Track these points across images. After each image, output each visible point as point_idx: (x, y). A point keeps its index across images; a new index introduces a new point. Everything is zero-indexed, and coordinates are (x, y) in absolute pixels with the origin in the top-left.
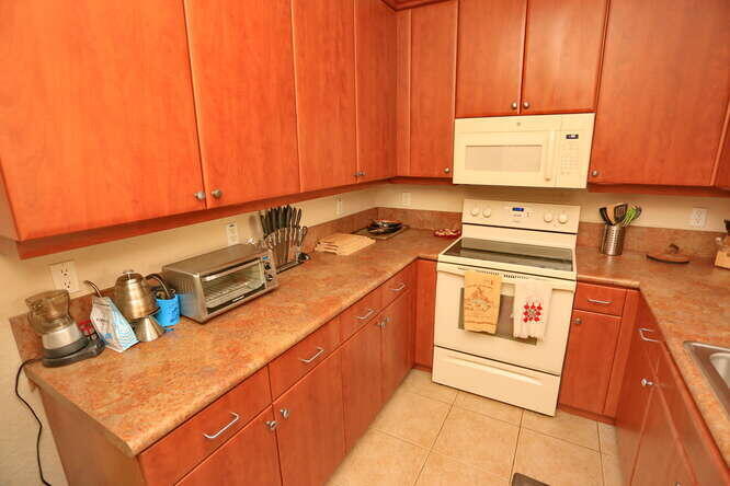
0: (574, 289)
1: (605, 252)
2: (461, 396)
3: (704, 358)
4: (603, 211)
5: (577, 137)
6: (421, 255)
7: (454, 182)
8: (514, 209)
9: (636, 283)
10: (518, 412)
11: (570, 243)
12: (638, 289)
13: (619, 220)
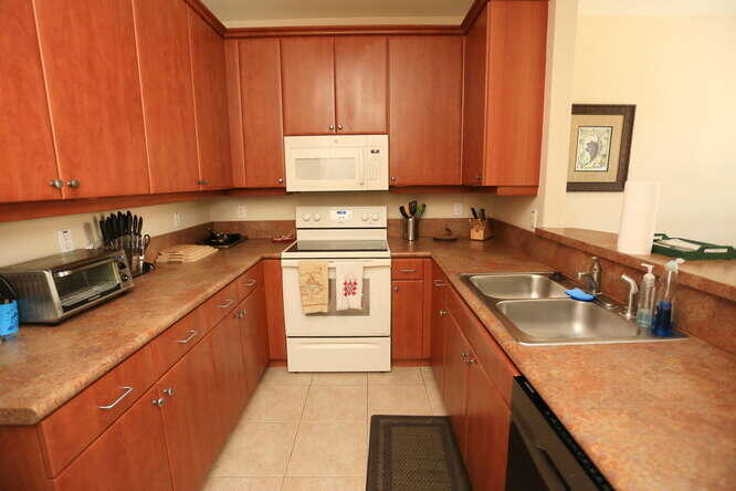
0: (389, 264)
1: (407, 239)
2: (316, 377)
3: (467, 281)
4: (402, 209)
5: (378, 151)
6: (266, 255)
7: (288, 190)
8: (339, 213)
9: (428, 254)
10: (364, 376)
11: (382, 235)
12: (430, 257)
13: (413, 213)
